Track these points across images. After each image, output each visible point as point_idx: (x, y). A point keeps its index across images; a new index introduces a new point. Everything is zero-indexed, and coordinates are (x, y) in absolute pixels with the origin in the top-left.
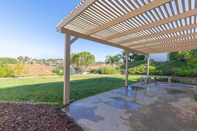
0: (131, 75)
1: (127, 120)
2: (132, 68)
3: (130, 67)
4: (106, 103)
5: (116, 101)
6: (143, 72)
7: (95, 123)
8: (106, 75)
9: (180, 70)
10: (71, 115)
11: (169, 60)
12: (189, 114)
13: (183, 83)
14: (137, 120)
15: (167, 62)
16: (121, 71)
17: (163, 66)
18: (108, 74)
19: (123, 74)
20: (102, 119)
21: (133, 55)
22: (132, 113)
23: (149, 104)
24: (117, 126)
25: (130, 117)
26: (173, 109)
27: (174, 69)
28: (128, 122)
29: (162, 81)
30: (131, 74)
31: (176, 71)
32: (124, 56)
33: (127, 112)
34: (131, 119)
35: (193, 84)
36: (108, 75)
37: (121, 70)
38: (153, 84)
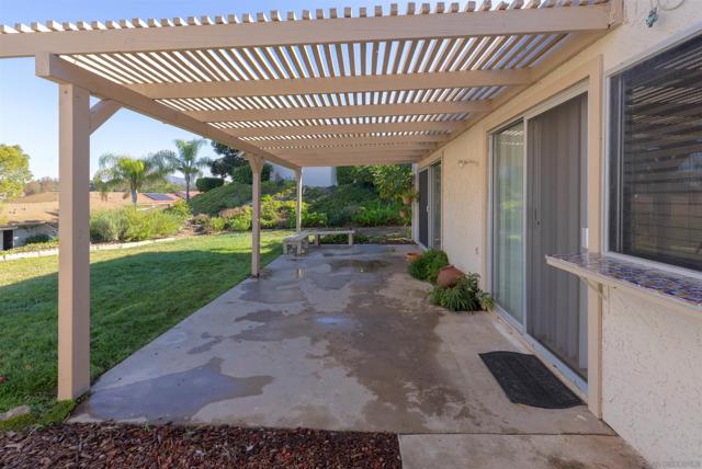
0: (237, 234)
1: (325, 356)
2: (237, 209)
3: (229, 204)
4: (237, 338)
5: (262, 324)
6: (273, 221)
7: (256, 397)
8: (134, 244)
9: (362, 210)
10: (146, 416)
11: (336, 184)
12: (415, 304)
13: (373, 242)
14: (345, 347)
15: (333, 188)
16: (193, 222)
17: (326, 200)
18: (143, 239)
19: (205, 233)
20: (268, 380)
21: (224, 159)
22: (325, 337)
23: (345, 306)
24: (319, 377)
25: (328, 347)
26: (389, 303)
27: (351, 208)
28: (333, 359)
29: (333, 243)
30: (235, 231)
31: (356, 213)
32: (187, 160)
33: (315, 340)
34: (332, 351)
35: (391, 243)
36: (140, 244)
37: (192, 218)
38: (318, 256)
